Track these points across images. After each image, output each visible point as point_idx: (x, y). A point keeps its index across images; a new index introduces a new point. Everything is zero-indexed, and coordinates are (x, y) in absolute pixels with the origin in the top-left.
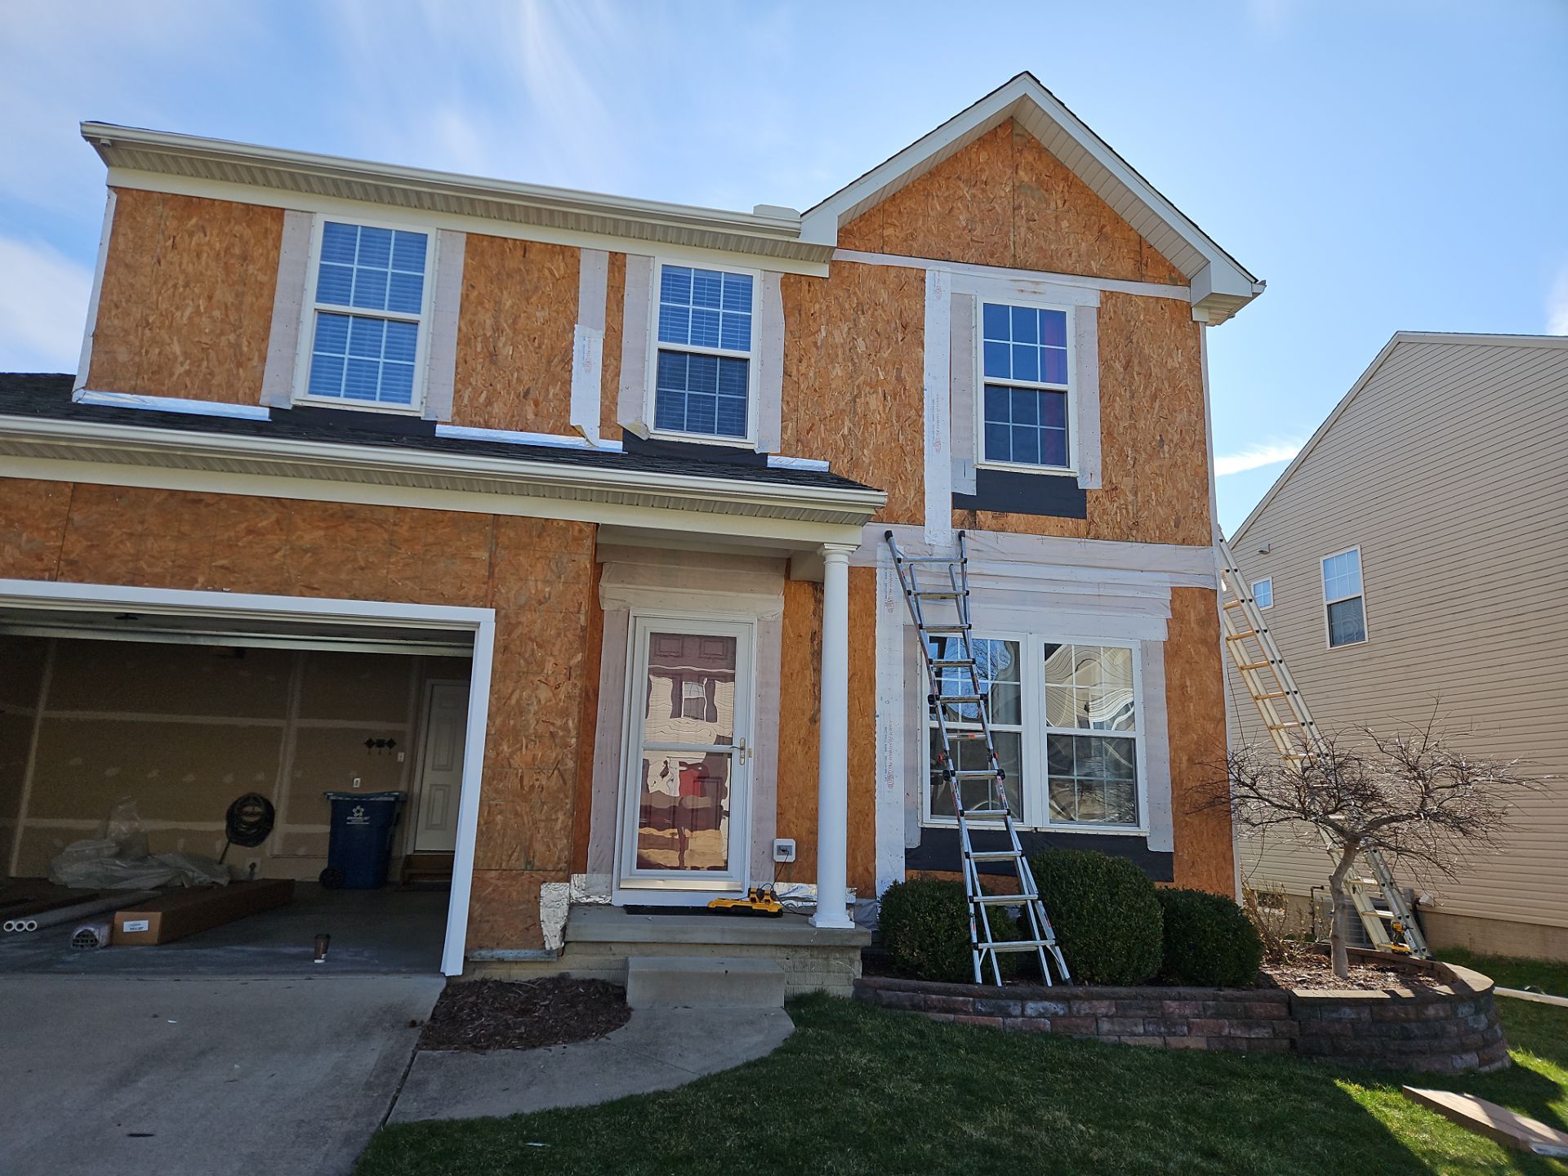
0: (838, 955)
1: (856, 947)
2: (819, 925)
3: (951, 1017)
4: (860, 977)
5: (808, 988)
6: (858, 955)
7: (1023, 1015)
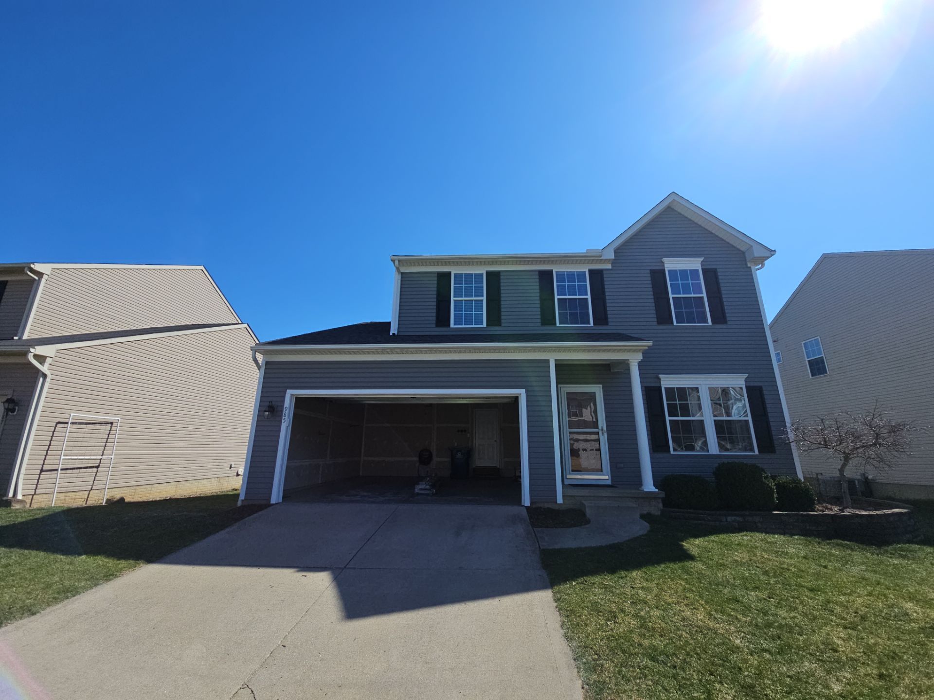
0: (653, 501)
1: (659, 498)
2: (645, 490)
3: (699, 522)
4: (662, 508)
5: (645, 512)
6: (660, 501)
7: (727, 521)
